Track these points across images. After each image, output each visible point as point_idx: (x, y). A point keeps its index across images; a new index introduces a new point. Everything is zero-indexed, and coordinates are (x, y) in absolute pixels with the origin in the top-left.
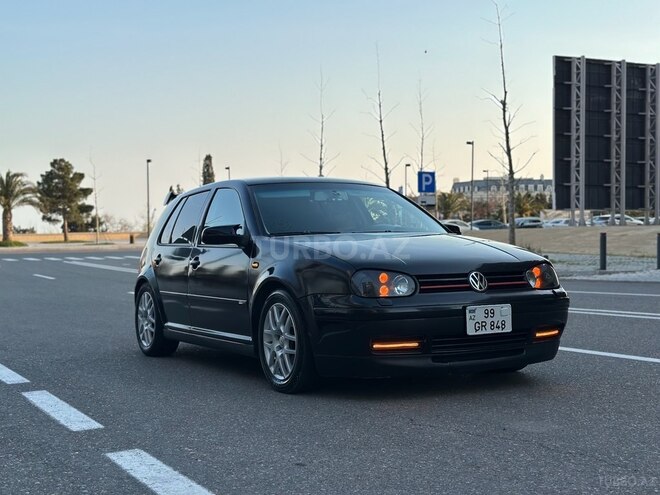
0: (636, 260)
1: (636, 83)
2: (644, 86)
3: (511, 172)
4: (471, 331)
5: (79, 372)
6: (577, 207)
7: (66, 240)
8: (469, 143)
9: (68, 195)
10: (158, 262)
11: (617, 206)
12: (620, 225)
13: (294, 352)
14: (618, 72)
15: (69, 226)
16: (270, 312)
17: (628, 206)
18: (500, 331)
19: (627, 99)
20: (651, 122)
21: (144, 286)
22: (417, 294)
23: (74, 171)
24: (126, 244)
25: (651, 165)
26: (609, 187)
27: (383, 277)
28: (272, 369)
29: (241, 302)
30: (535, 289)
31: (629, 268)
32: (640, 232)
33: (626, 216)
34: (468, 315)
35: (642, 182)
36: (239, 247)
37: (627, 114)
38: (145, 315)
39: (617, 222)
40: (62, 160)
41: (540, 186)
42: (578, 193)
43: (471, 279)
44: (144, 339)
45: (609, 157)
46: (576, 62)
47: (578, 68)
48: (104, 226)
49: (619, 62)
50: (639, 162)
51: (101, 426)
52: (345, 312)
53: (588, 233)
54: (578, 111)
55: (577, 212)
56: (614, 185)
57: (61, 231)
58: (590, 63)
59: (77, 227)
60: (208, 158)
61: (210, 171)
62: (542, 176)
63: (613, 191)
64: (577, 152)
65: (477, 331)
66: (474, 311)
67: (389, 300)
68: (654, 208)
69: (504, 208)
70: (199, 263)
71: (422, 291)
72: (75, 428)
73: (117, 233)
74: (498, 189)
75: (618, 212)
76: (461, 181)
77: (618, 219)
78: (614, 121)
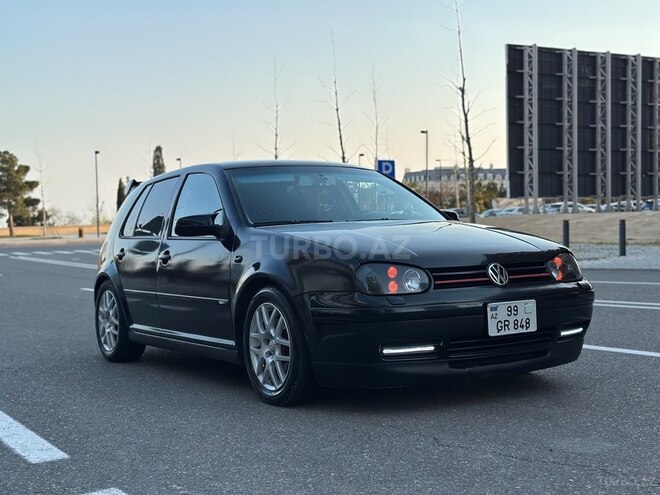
0: (596, 247)
1: (587, 71)
2: (595, 74)
3: (471, 161)
4: (493, 332)
5: (34, 383)
6: (530, 195)
7: (11, 235)
8: (423, 132)
9: (13, 188)
10: (121, 257)
11: (569, 194)
12: (573, 212)
13: (288, 358)
14: (569, 60)
15: (15, 219)
16: (257, 313)
17: (580, 195)
18: (524, 331)
19: (579, 87)
20: (602, 110)
21: (105, 283)
22: (431, 290)
23: (19, 163)
24: (75, 238)
25: (602, 153)
26: (562, 175)
27: (392, 271)
28: (261, 378)
29: (222, 302)
30: (559, 282)
31: (591, 255)
32: (596, 220)
33: (578, 204)
34: (490, 314)
35: (594, 169)
36: (218, 239)
37: (579, 103)
38: (107, 316)
39: (570, 209)
40: (6, 153)
41: (490, 175)
42: (531, 181)
43: (490, 271)
44: (106, 342)
45: (561, 144)
46: (528, 50)
47: (530, 57)
48: (51, 221)
49: (570, 51)
50: (591, 150)
51: (66, 456)
52: (349, 313)
53: (543, 222)
54: (531, 99)
55: (531, 200)
56: (566, 173)
57: (6, 225)
58: (542, 51)
59: (23, 221)
60: (159, 149)
61: (161, 162)
62: (491, 165)
63: (566, 179)
64: (530, 140)
65: (499, 331)
66: (495, 309)
67: (401, 298)
68: (605, 196)
69: (458, 197)
70: (169, 258)
71: (437, 287)
72: (33, 458)
73: (64, 226)
74: (449, 178)
75: (570, 200)
76: (412, 171)
77: (570, 206)
78: (566, 109)
